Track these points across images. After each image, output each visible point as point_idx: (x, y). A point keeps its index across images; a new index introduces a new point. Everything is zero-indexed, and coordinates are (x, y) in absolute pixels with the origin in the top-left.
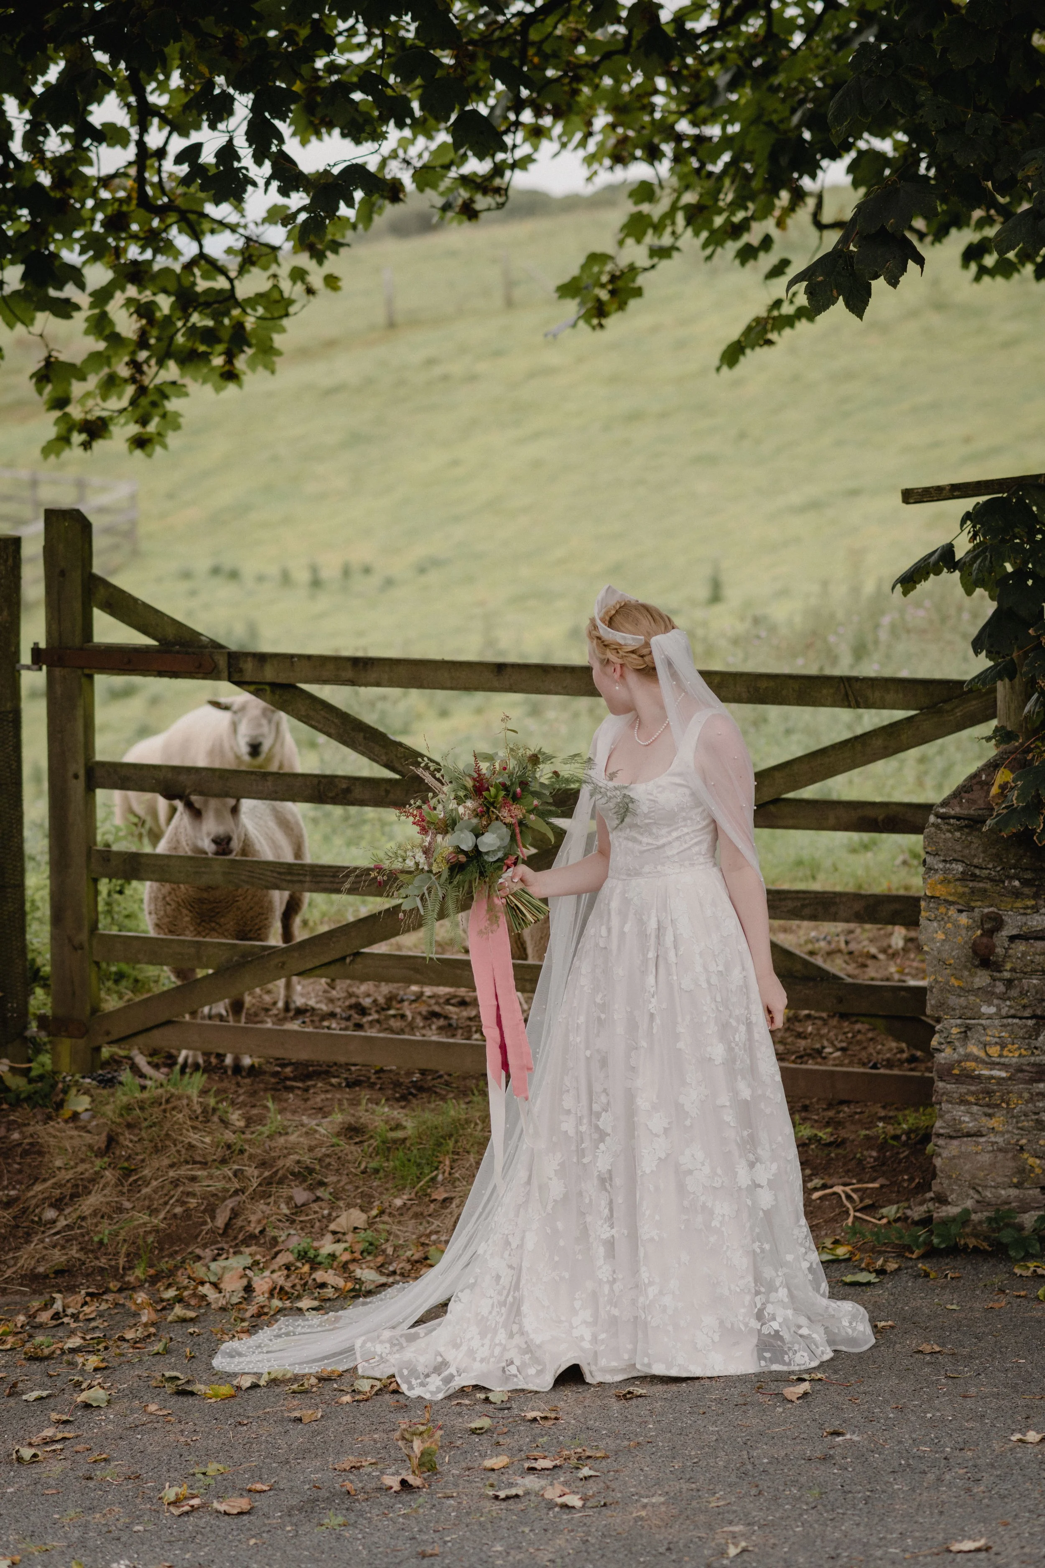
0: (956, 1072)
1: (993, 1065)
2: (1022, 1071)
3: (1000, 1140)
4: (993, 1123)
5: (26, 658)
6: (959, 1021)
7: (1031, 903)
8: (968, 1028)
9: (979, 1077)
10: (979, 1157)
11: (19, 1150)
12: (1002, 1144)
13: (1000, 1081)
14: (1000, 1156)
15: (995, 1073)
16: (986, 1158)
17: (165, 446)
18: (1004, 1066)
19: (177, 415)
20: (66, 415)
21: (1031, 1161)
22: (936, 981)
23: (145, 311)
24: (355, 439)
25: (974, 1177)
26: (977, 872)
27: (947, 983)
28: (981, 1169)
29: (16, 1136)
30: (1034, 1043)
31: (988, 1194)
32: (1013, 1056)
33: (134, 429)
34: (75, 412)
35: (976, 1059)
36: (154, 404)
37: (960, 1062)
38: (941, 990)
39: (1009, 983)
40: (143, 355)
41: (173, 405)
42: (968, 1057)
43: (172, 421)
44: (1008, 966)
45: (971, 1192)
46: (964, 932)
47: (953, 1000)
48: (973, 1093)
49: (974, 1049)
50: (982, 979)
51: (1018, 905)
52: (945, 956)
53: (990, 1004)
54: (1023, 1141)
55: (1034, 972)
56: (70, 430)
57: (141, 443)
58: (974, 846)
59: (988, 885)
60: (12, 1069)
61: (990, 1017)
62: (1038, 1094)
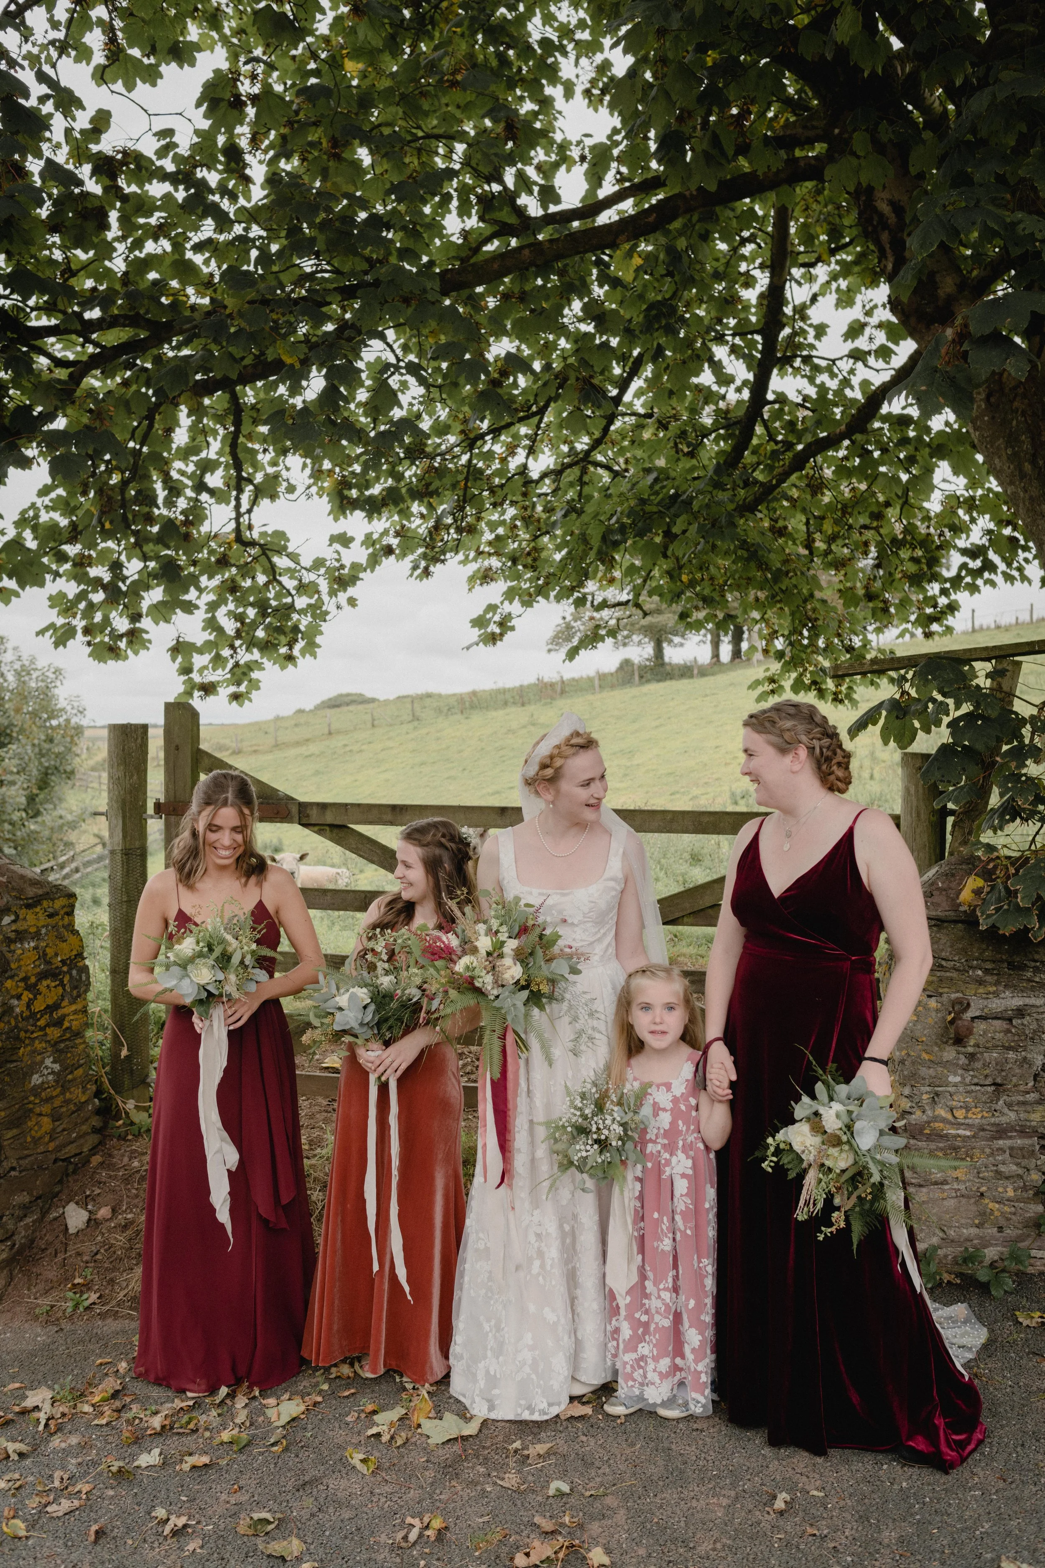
0: (927, 1131)
1: (959, 1125)
2: (984, 1130)
3: (962, 1187)
4: (958, 1174)
5: (150, 810)
6: (928, 1089)
7: (992, 989)
8: (937, 1094)
9: (946, 1135)
10: (945, 1203)
11: (138, 1176)
12: (964, 1192)
13: (965, 1138)
14: (964, 1201)
15: (961, 1132)
16: (951, 1203)
17: (250, 700)
18: (969, 1126)
19: (258, 681)
20: (191, 679)
21: (991, 1205)
22: (908, 1055)
23: (240, 618)
24: (317, 773)
25: (940, 1219)
26: (944, 963)
27: (919, 1057)
28: (947, 1212)
29: (136, 1164)
30: (994, 1106)
31: (952, 1233)
32: (976, 1117)
33: (233, 689)
34: (196, 677)
35: (944, 1120)
36: (244, 674)
37: (929, 1122)
38: (913, 1063)
39: (972, 1057)
40: (238, 643)
41: (255, 675)
42: (936, 1119)
43: (255, 685)
44: (972, 1042)
45: (937, 1231)
46: (934, 1014)
47: (924, 1071)
48: (941, 1149)
49: (943, 1113)
50: (950, 1053)
51: (981, 991)
52: (918, 1034)
53: (955, 1075)
54: (983, 1189)
55: (996, 1047)
56: (193, 688)
57: (236, 697)
58: (943, 941)
59: (954, 975)
60: (136, 1107)
61: (955, 1085)
62: (998, 1149)
